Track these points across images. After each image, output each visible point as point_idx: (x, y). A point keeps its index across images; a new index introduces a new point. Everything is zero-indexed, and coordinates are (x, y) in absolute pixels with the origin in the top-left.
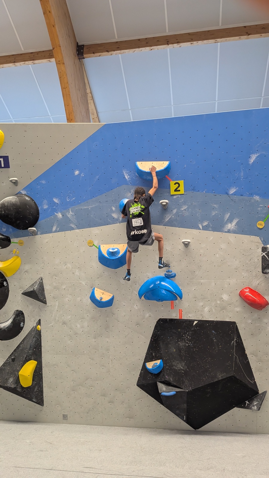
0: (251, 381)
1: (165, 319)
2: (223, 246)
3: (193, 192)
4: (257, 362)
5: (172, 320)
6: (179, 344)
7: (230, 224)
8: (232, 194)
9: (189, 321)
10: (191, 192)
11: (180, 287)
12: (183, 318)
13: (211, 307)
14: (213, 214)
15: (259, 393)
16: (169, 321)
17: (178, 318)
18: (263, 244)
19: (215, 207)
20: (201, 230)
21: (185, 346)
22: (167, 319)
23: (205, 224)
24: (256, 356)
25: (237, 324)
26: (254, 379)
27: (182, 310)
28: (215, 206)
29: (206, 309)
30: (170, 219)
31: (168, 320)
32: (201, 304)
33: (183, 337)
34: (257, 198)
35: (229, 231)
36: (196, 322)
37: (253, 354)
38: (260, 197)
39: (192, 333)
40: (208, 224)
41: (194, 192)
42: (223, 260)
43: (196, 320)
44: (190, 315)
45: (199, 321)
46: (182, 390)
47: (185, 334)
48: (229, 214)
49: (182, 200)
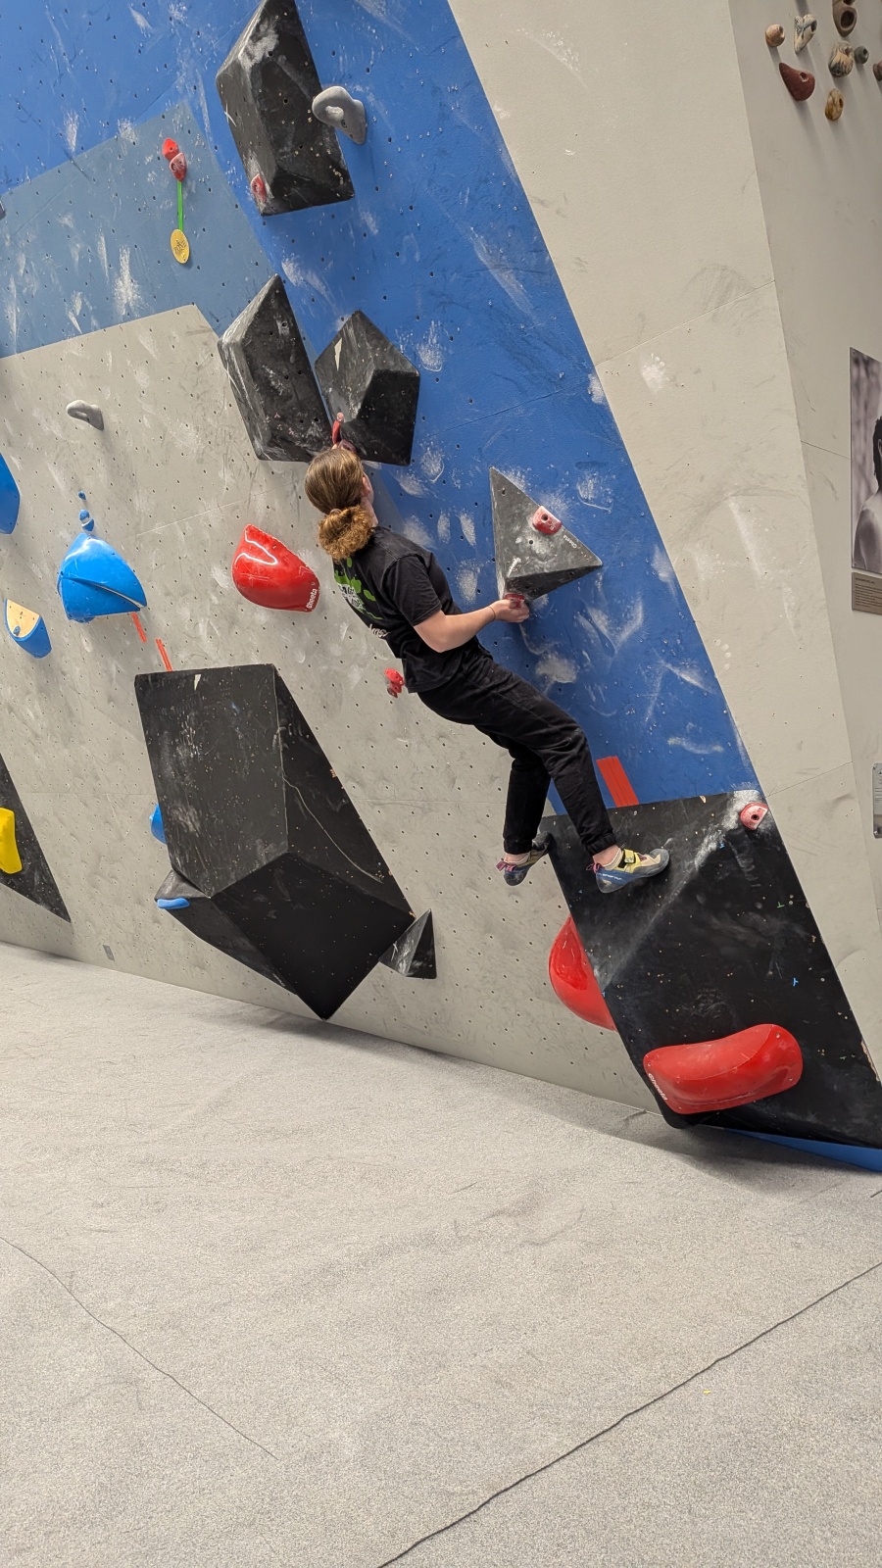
0: (370, 875)
1: (145, 675)
2: (142, 378)
3: (11, 193)
4: (373, 808)
5: (156, 677)
6: (178, 755)
7: (121, 282)
8: (77, 153)
9: (186, 677)
10: (7, 193)
11: (129, 564)
12: (174, 669)
13: (207, 620)
14: (77, 259)
15: (414, 919)
16: (152, 681)
17: (165, 670)
18: (215, 330)
19: (66, 226)
20: (78, 334)
21: (189, 758)
22: (145, 676)
23: (78, 306)
24: (361, 784)
25: (281, 674)
26: (385, 869)
27: (163, 642)
28: (66, 220)
29: (202, 629)
30: (17, 322)
31: (150, 679)
32: (185, 613)
33: (182, 730)
34: (128, 131)
35: (130, 316)
36: (198, 677)
37: (354, 780)
38: (132, 121)
39: (196, 716)
40: (84, 303)
41: (13, 190)
42: (164, 435)
43: (198, 672)
44: (183, 656)
45: (203, 672)
46: (200, 894)
47: (184, 719)
48: (103, 239)
49: (8, 238)
